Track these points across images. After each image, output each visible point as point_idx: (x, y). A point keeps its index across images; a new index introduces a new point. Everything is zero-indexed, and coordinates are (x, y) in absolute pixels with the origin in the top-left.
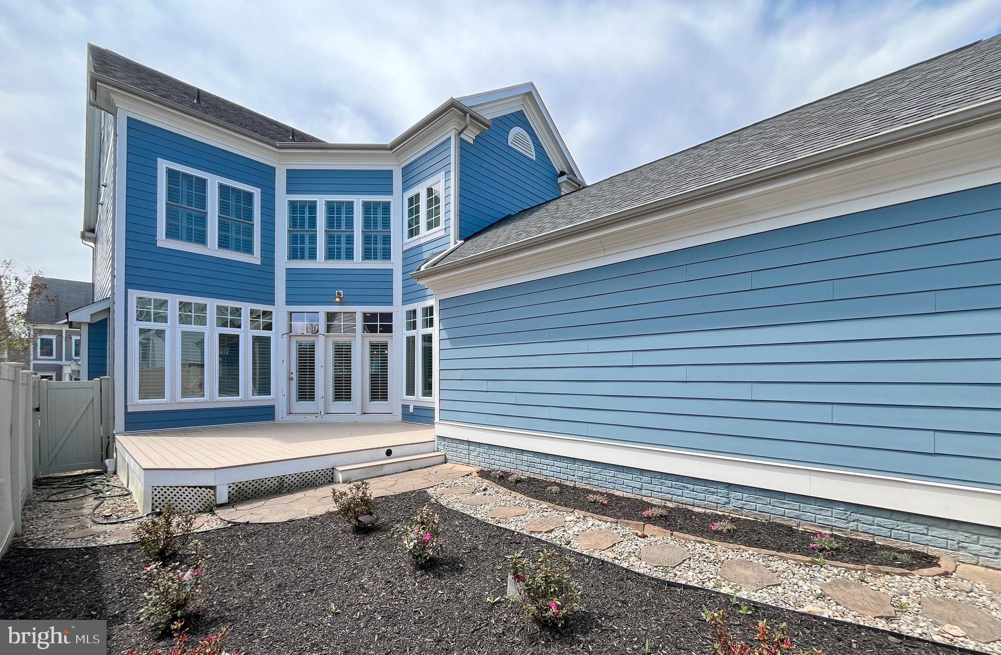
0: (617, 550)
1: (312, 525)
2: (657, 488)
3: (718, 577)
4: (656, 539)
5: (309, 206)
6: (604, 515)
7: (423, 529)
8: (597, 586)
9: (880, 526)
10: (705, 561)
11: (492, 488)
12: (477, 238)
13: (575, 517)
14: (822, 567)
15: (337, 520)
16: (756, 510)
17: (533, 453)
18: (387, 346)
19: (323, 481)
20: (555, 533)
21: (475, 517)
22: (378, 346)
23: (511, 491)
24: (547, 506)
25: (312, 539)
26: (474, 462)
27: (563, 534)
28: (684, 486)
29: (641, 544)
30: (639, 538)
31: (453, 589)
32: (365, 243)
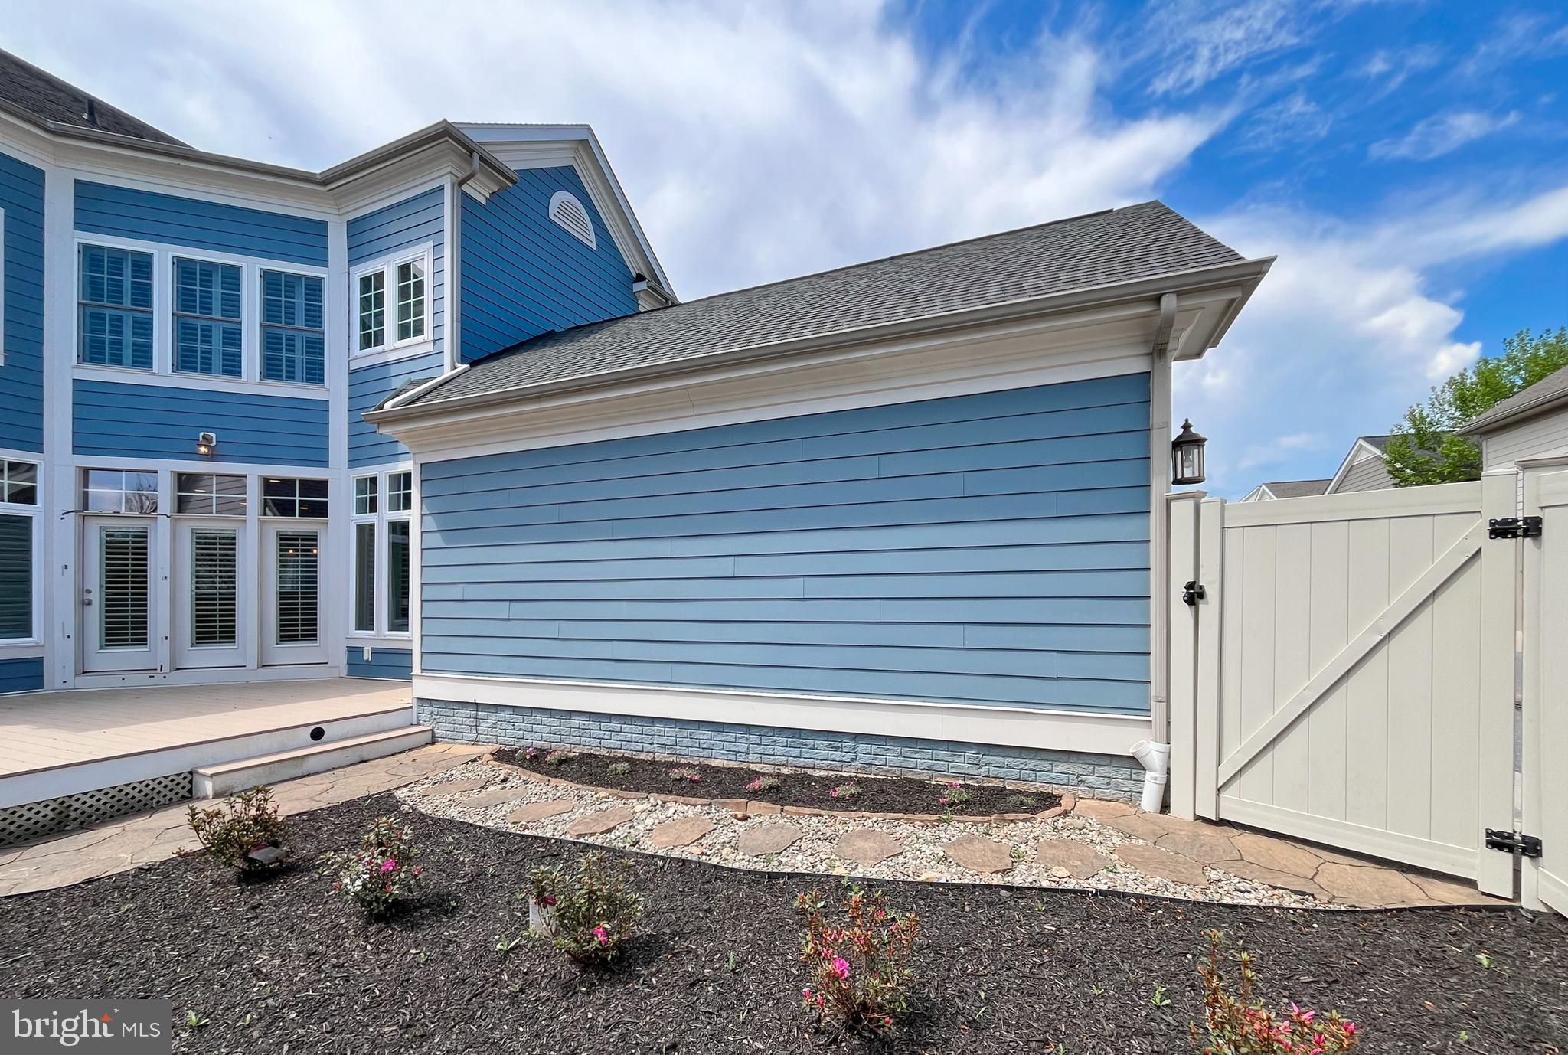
0: (706, 842)
1: (142, 883)
2: (768, 750)
3: (833, 857)
4: (761, 820)
5: (132, 261)
6: (694, 796)
7: (382, 853)
8: (672, 896)
9: (1010, 767)
10: (820, 839)
11: (518, 777)
12: (494, 364)
13: (650, 805)
14: (949, 825)
15: (202, 866)
16: (885, 765)
17: (588, 715)
18: (316, 540)
19: (168, 798)
20: (617, 832)
21: (484, 825)
22: (297, 540)
23: (548, 778)
24: (608, 794)
25: (143, 909)
26: (487, 738)
27: (629, 831)
28: (802, 743)
29: (740, 829)
30: (739, 822)
31: (437, 942)
32: (268, 348)
